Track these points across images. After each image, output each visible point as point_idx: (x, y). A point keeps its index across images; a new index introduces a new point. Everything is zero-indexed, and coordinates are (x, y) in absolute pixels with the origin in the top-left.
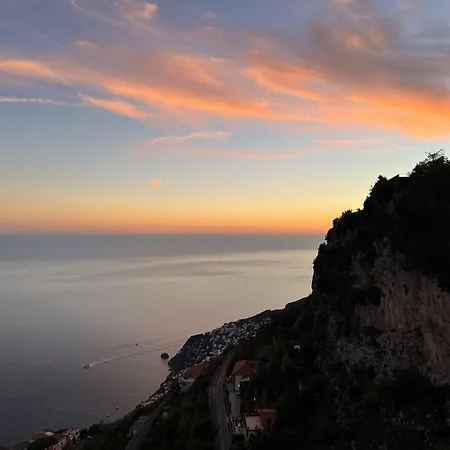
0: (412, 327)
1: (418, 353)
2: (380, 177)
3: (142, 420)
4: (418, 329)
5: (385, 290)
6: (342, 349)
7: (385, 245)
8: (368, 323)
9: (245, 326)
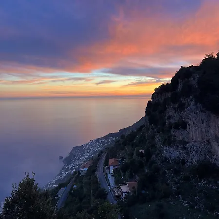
0: (205, 140)
1: (209, 152)
2: (182, 67)
3: (62, 190)
4: (208, 141)
5: (191, 122)
6: (167, 152)
7: (191, 100)
8: (181, 138)
9: (100, 141)
